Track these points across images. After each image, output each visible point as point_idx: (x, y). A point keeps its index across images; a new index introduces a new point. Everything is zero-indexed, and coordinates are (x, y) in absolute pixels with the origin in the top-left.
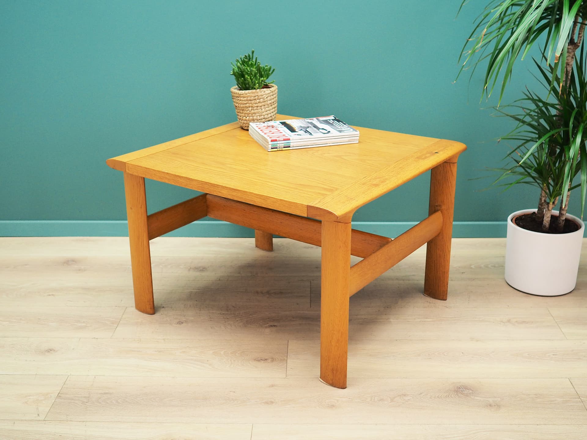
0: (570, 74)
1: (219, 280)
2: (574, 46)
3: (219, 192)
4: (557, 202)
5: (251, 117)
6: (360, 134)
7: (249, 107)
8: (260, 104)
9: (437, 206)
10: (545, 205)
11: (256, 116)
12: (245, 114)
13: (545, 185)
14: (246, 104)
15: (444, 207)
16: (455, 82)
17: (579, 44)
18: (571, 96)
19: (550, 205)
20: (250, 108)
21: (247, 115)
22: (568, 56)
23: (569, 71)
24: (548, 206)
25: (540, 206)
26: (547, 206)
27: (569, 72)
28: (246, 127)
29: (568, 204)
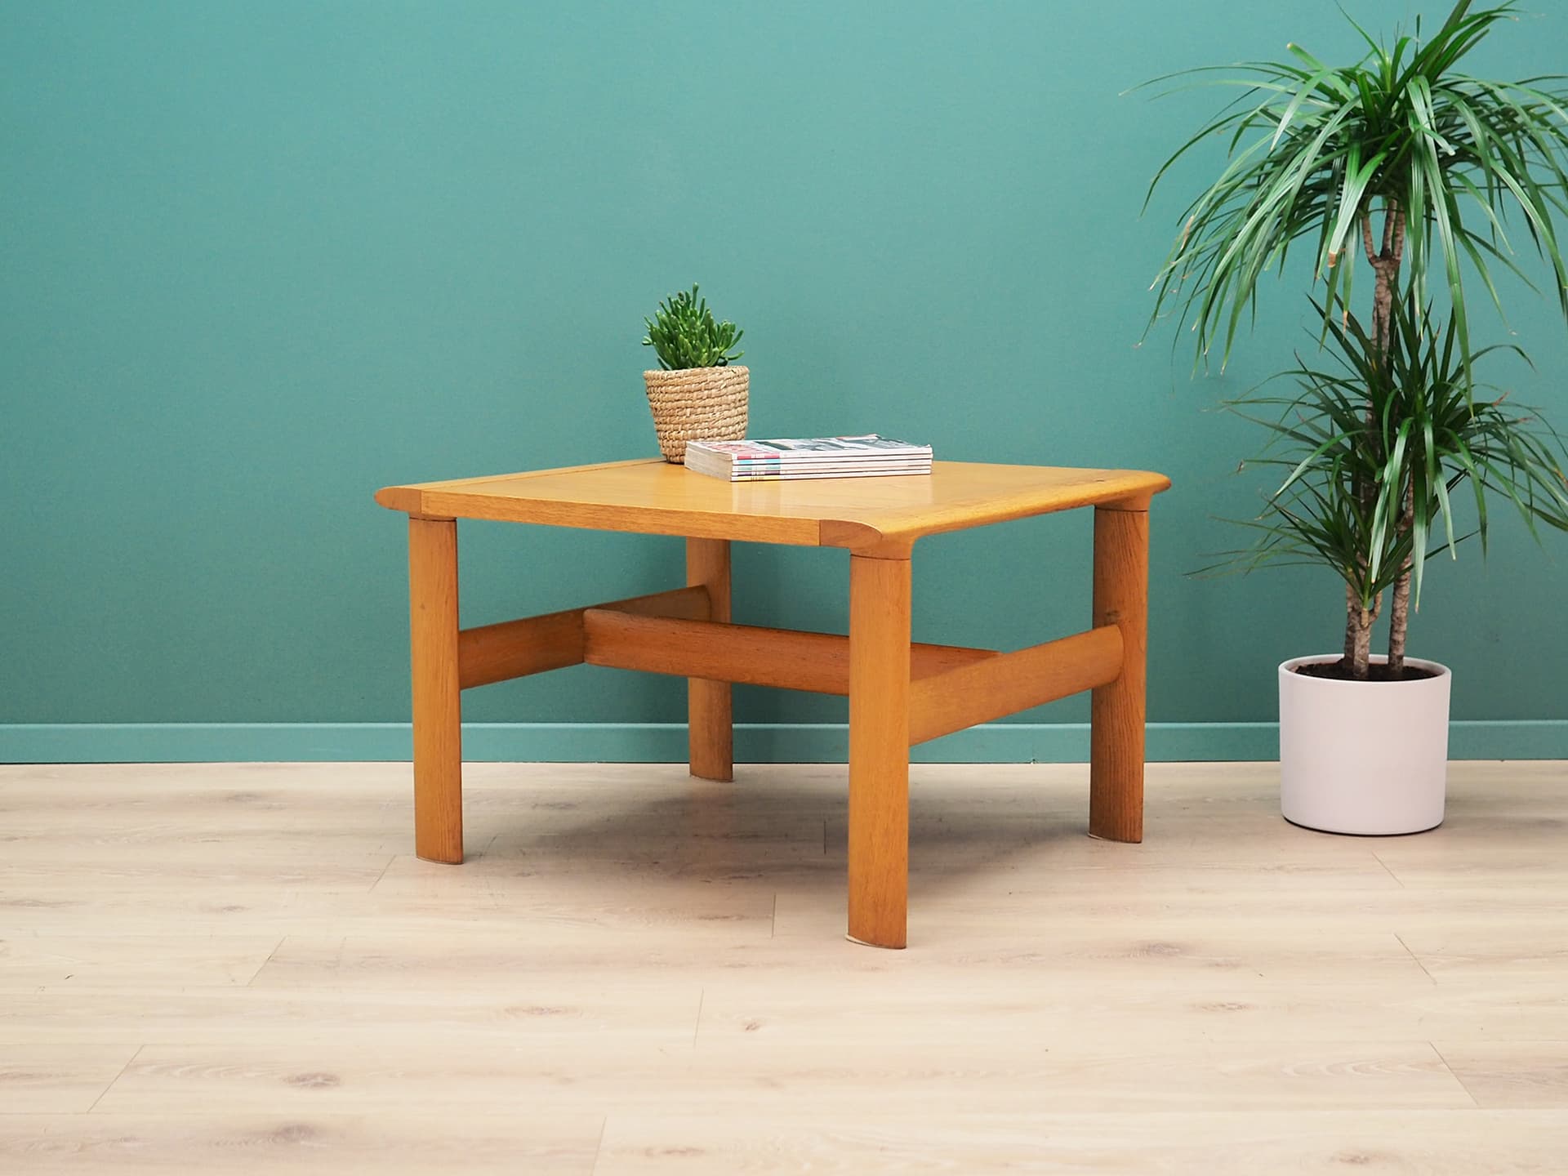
0: (1387, 325)
1: (608, 820)
2: (1387, 261)
3: (633, 523)
4: (1379, 607)
5: (690, 432)
6: (933, 453)
7: (687, 408)
8: (711, 402)
9: (1109, 614)
10: (1353, 618)
11: (702, 429)
12: (676, 424)
13: (1350, 570)
14: (678, 400)
15: (1124, 615)
16: (1140, 344)
17: (1397, 258)
18: (1394, 372)
19: (1363, 615)
20: (689, 410)
21: (680, 427)
22: (1378, 285)
23: (1382, 316)
24: (1361, 618)
25: (1349, 633)
26: (1357, 618)
27: (1384, 318)
28: (677, 455)
29: (1407, 616)
